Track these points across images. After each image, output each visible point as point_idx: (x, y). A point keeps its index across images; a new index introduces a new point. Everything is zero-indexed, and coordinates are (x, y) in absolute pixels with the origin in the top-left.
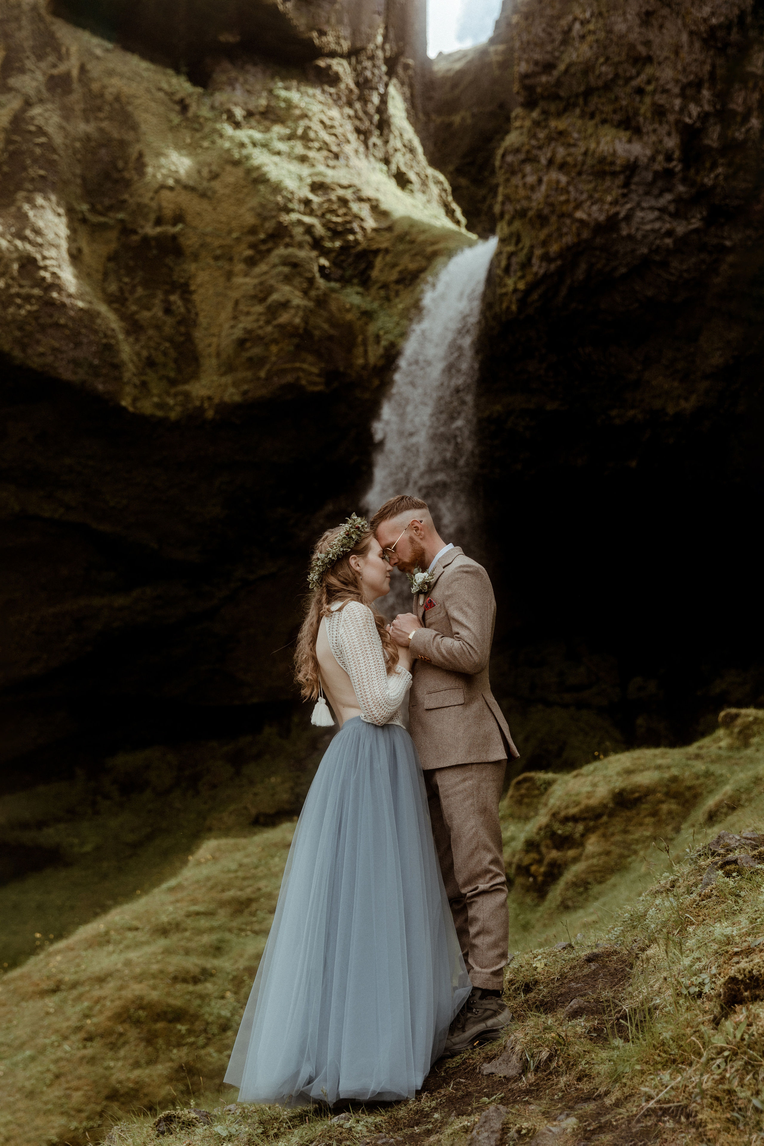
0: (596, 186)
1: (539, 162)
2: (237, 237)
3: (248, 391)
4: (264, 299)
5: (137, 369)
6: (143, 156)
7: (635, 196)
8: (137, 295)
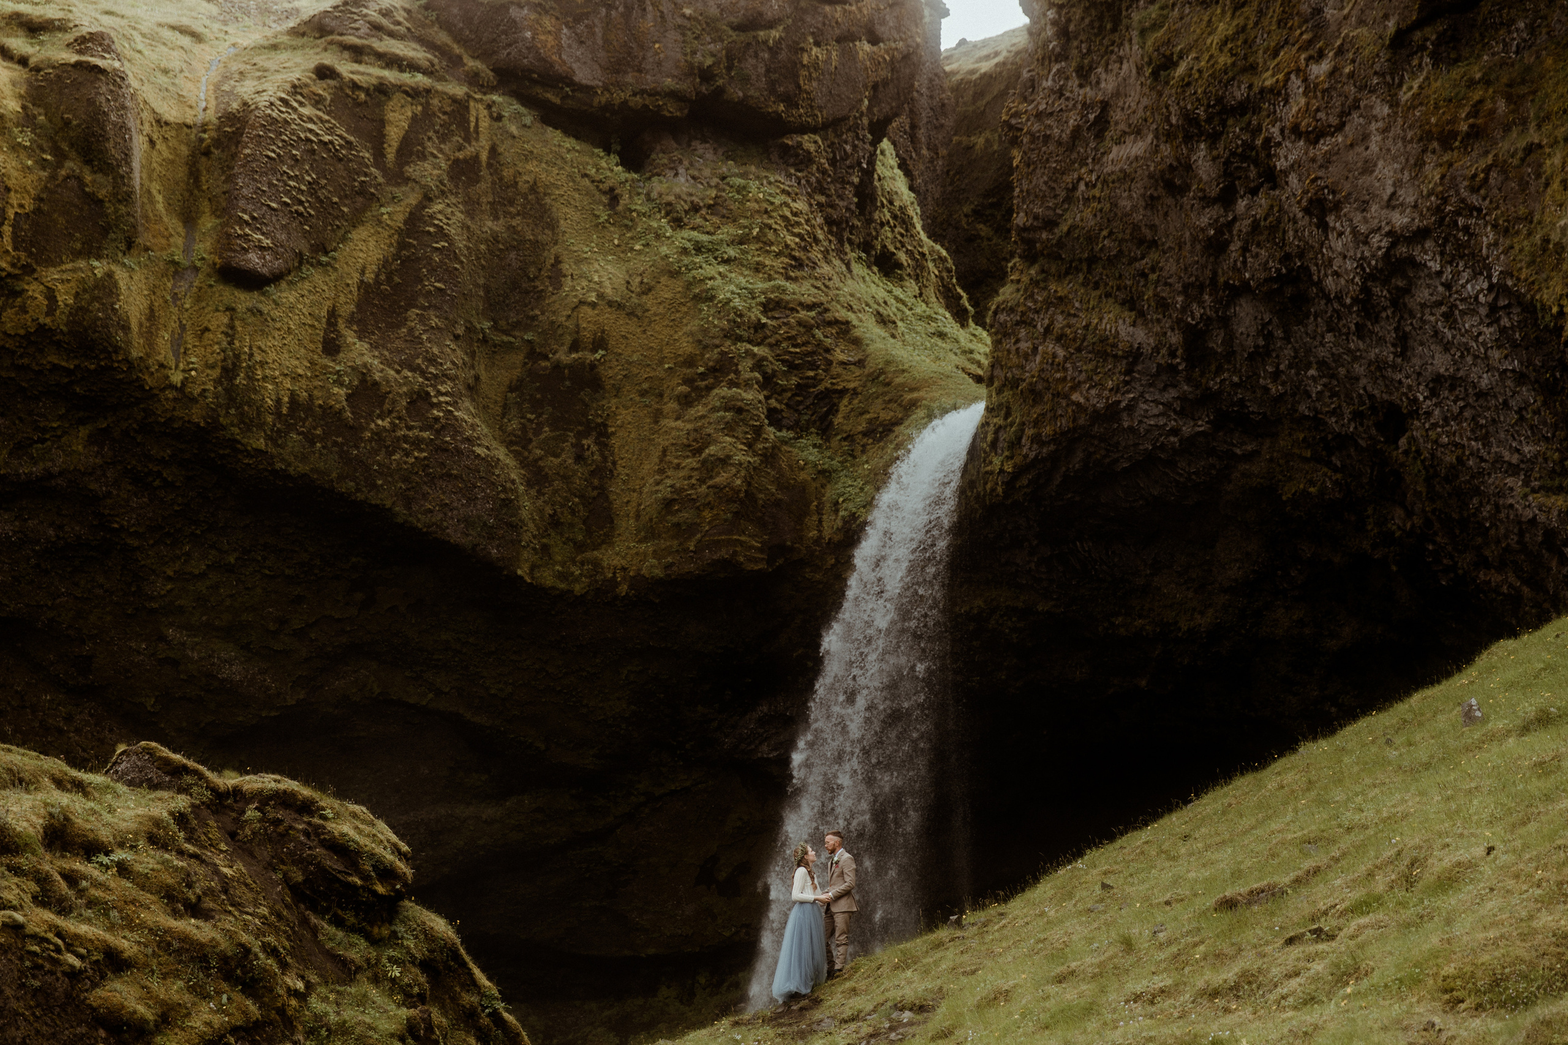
0: (1097, 367)
1: (1035, 327)
2: (669, 368)
3: (672, 564)
4: (699, 451)
5: (538, 530)
6: (560, 262)
7: (1137, 385)
8: (542, 437)
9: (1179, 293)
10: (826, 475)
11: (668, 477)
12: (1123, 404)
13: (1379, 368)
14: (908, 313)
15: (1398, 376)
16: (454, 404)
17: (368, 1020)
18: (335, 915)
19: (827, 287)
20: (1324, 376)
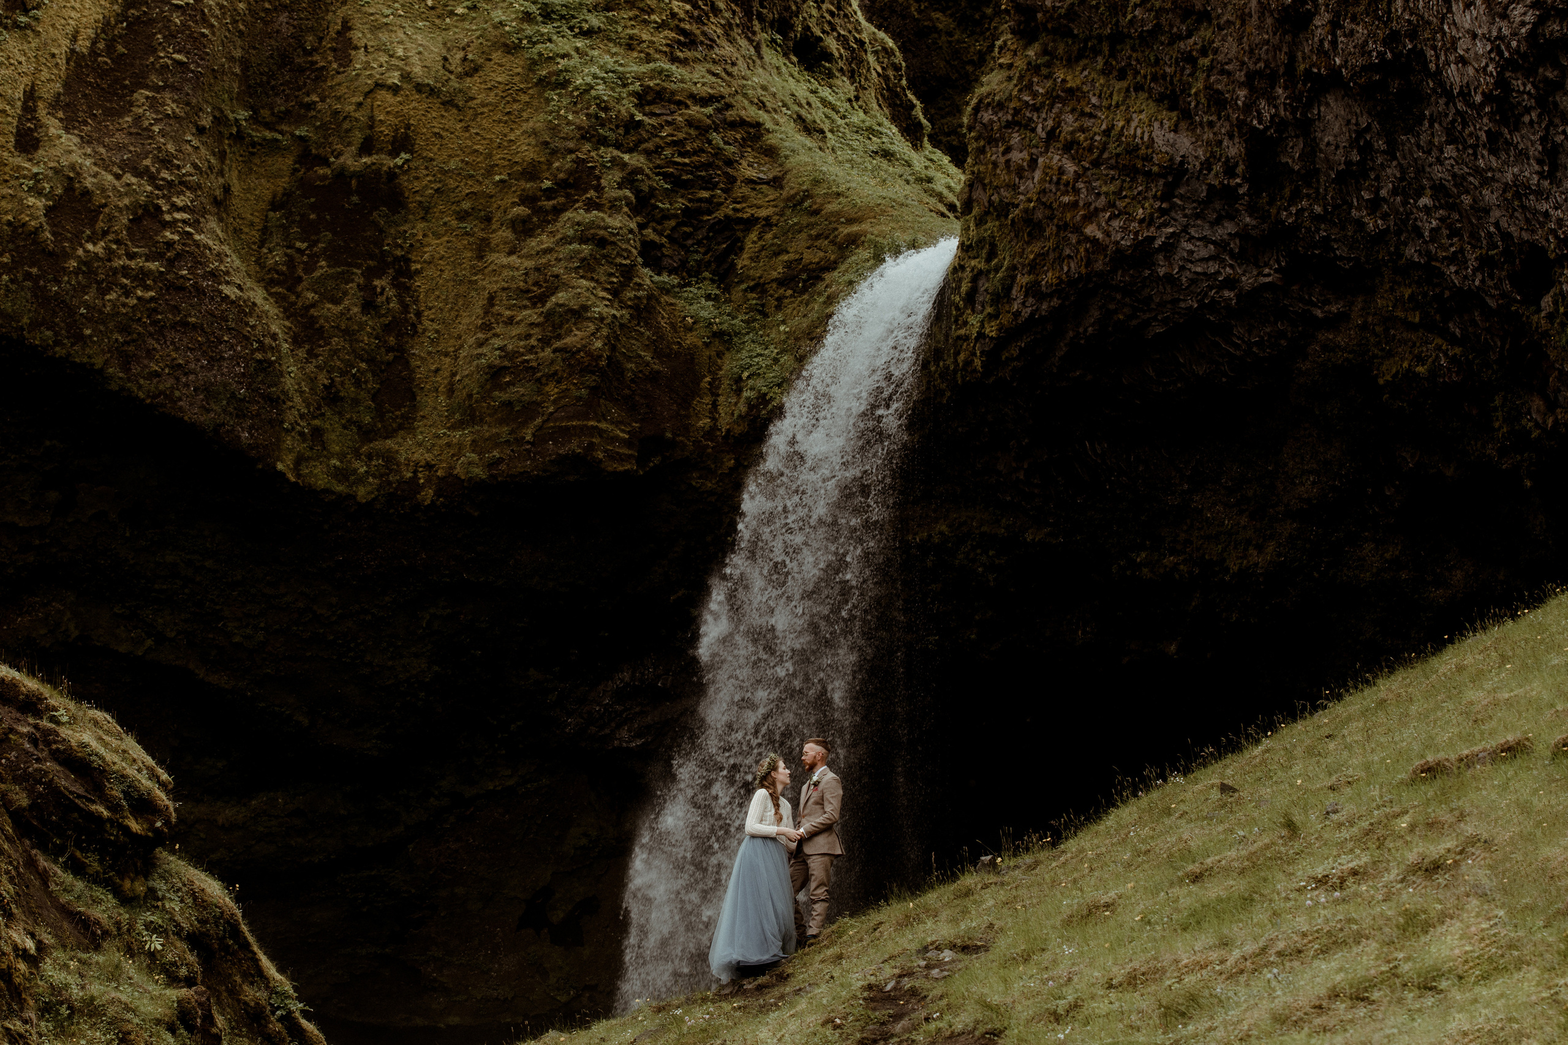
0: (1121, 189)
1: (1033, 130)
2: (502, 181)
3: (500, 461)
4: (542, 299)
5: (308, 406)
6: (350, 29)
7: (1179, 216)
8: (317, 274)
9: (1242, 85)
10: (724, 339)
11: (496, 335)
12: (1158, 243)
13: (1518, 196)
14: (840, 122)
15: (1544, 206)
16: (196, 224)
17: (124, 998)
18: (72, 857)
19: (729, 74)
20: (1441, 207)
